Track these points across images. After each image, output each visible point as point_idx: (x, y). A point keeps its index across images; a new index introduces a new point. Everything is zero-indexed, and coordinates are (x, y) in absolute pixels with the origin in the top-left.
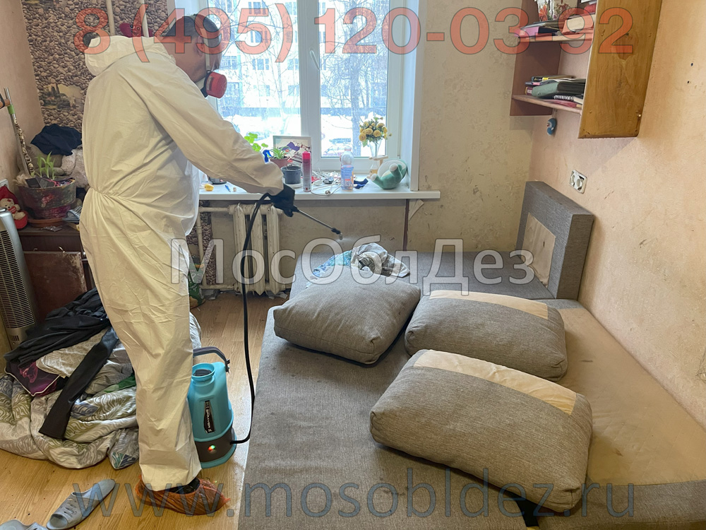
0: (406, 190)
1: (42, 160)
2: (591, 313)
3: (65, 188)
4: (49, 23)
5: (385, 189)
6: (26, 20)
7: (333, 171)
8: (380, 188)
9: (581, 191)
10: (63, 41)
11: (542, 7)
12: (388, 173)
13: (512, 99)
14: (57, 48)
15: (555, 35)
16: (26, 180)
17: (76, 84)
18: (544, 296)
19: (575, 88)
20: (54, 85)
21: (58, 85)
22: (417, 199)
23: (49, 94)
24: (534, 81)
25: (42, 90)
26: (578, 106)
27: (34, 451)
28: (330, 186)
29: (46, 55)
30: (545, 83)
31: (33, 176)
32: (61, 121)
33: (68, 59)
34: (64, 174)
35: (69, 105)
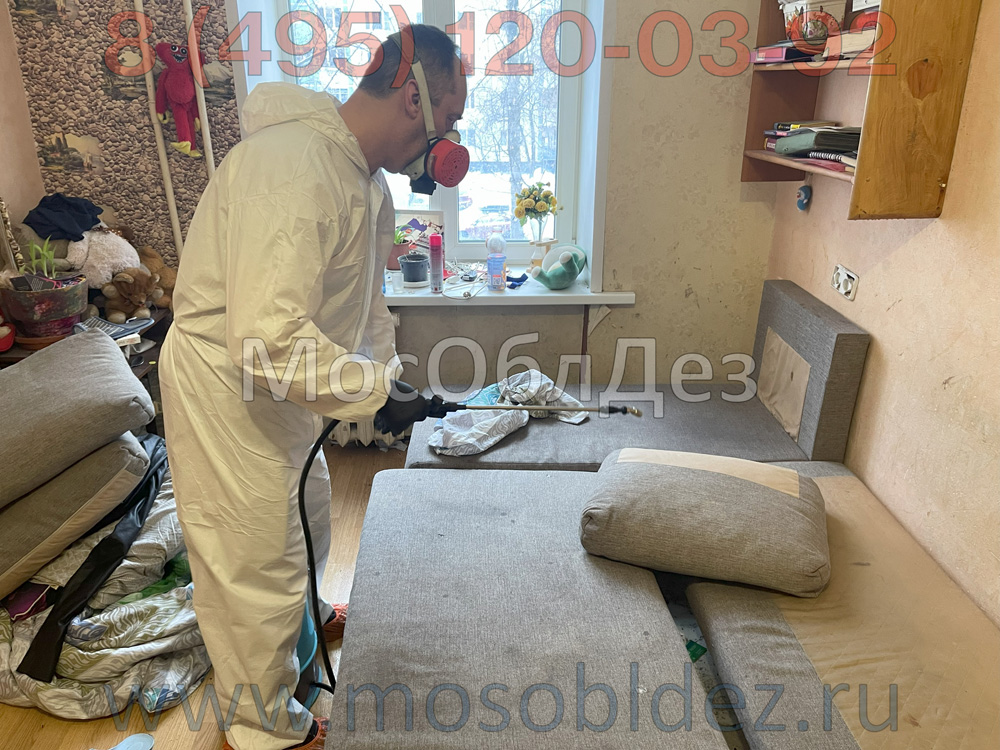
0: (583, 292)
1: (36, 249)
2: (865, 484)
3: (68, 292)
4: (52, 44)
5: (553, 289)
6: (18, 39)
7: (476, 261)
8: (546, 288)
9: (850, 296)
10: (73, 70)
11: (790, 18)
12: (558, 266)
13: (745, 156)
14: (64, 80)
15: (811, 61)
16: (11, 280)
17: (92, 133)
18: (793, 457)
19: (843, 142)
20: (60, 136)
21: (66, 136)
22: (601, 305)
23: (53, 149)
24: (779, 130)
25: (42, 142)
26: (847, 169)
27: (14, 695)
28: (471, 285)
29: (48, 92)
30: (795, 133)
31: (22, 272)
32: (70, 189)
33: (80, 96)
34: (71, 269)
35: (81, 164)
